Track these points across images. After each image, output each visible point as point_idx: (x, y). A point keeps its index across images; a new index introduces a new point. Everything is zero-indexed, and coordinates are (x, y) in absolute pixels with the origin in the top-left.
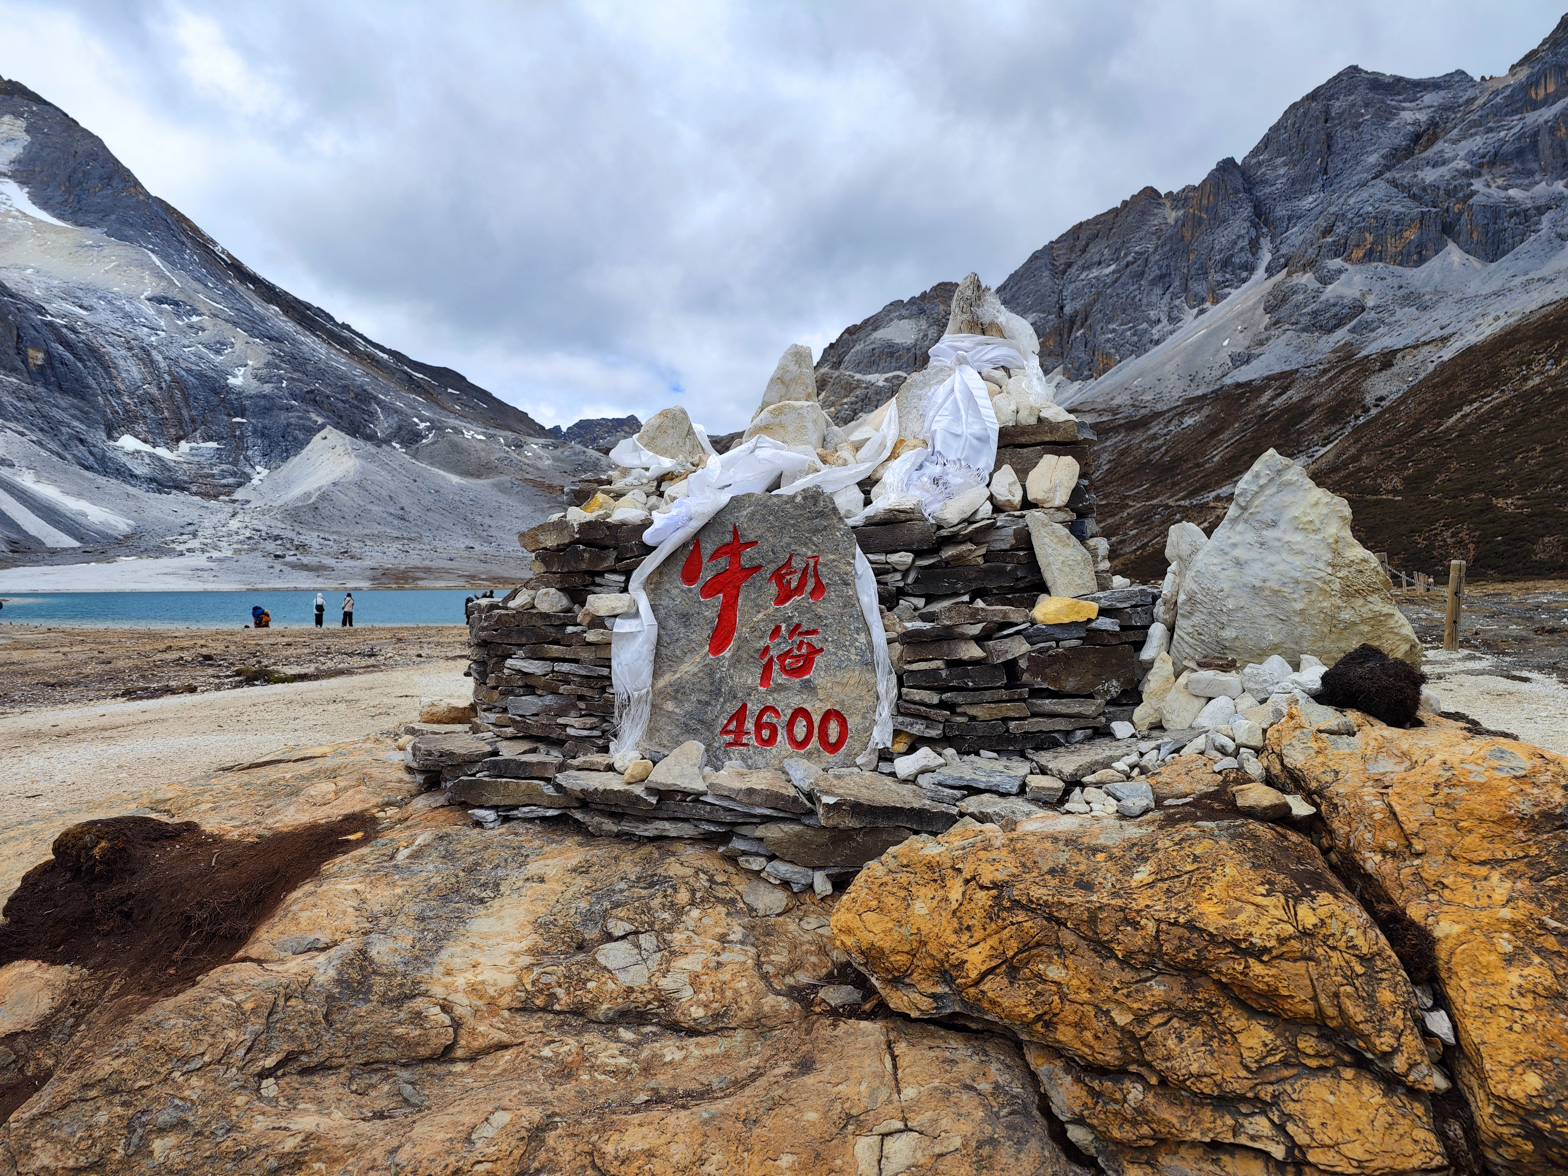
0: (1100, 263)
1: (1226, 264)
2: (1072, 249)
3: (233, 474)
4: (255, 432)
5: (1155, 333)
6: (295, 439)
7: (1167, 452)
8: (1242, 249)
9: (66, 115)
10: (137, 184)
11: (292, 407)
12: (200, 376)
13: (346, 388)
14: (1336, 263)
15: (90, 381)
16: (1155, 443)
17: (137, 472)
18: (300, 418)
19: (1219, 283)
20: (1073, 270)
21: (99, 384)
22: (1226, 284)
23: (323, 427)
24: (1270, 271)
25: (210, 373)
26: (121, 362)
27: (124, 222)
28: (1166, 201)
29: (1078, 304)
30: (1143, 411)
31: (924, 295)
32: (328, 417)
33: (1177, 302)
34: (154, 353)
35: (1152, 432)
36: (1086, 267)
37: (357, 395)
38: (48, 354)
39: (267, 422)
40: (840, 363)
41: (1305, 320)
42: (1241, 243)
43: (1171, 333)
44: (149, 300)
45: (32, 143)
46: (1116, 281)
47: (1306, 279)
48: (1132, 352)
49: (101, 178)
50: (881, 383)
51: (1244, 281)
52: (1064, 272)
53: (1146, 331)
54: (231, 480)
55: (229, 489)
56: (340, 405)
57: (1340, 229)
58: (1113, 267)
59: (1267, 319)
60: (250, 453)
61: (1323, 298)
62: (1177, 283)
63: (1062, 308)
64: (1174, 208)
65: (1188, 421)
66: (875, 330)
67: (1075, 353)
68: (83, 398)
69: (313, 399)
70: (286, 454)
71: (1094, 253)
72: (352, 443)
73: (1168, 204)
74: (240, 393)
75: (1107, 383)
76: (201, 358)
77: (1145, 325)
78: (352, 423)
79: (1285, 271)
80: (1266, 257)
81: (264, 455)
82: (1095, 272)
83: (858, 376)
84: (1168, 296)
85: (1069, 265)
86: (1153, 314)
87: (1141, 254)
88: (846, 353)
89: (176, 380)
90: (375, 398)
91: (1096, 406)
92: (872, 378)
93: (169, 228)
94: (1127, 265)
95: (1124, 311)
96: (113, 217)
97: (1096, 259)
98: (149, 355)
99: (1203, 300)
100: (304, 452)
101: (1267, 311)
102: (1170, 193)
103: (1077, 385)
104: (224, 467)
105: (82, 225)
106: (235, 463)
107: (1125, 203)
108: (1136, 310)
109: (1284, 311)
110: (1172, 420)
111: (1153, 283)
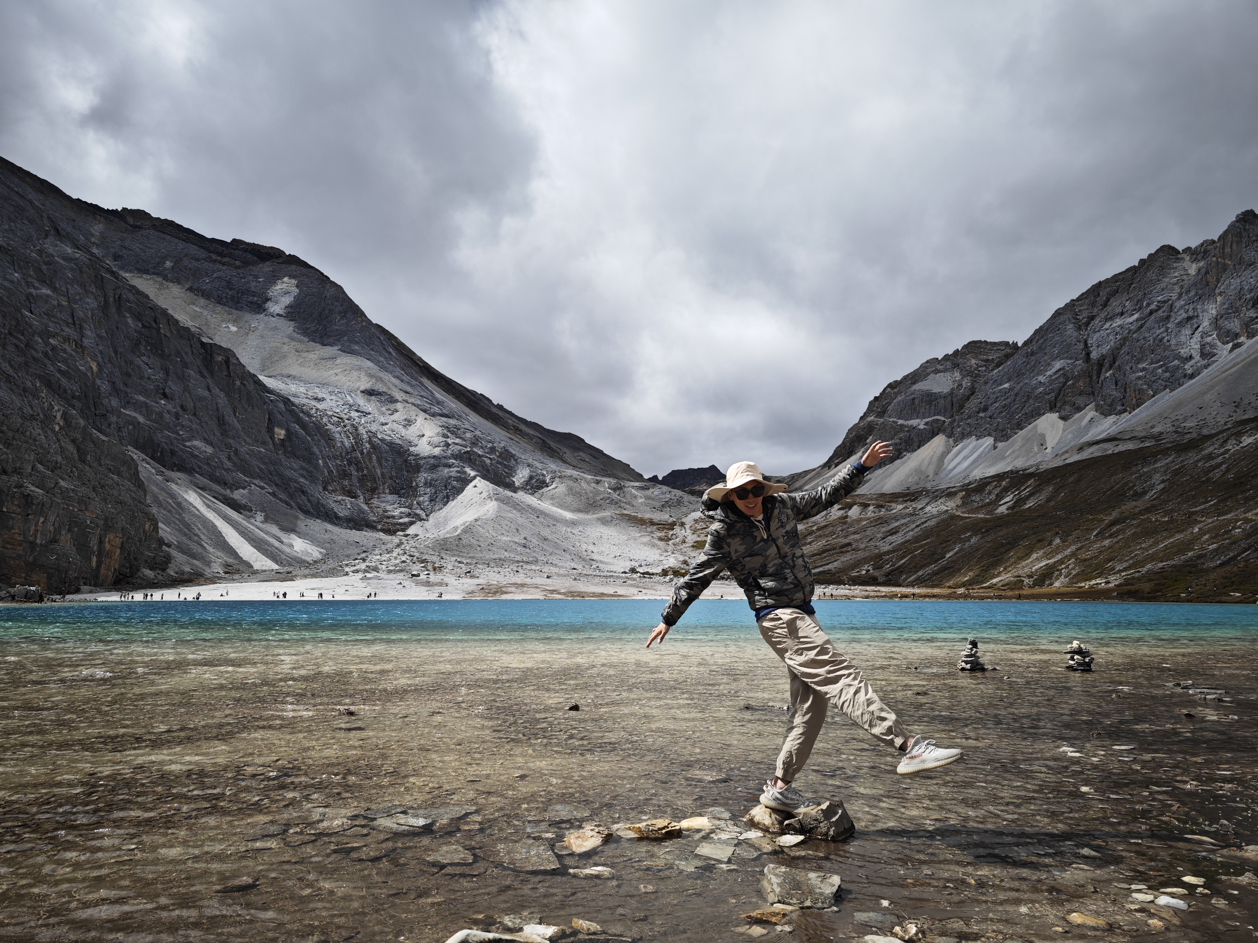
0: (1122, 314)
1: (1256, 302)
2: (1093, 305)
3: (409, 515)
4: (426, 484)
5: (1189, 368)
6: (453, 487)
7: (1228, 470)
9: (322, 274)
10: (363, 314)
11: (453, 464)
12: (391, 444)
13: (493, 450)
15: (315, 450)
16: (1213, 462)
17: (341, 515)
18: (458, 472)
20: (1097, 321)
21: (321, 452)
23: (474, 478)
25: (398, 441)
26: (338, 436)
27: (352, 341)
28: (1184, 256)
29: (1105, 349)
30: (1188, 436)
31: (956, 352)
32: (478, 471)
33: (1209, 339)
34: (360, 428)
35: (1207, 452)
36: (1110, 318)
37: (501, 453)
38: (287, 430)
39: (434, 476)
40: (884, 412)
43: (1206, 367)
44: (362, 392)
45: (299, 294)
46: (1141, 327)
48: (1165, 387)
49: (340, 313)
50: (922, 427)
52: (1087, 324)
53: (1178, 367)
54: (406, 520)
55: (405, 527)
56: (488, 461)
58: (1136, 316)
60: (421, 499)
62: (1205, 323)
63: (1088, 354)
64: (1196, 260)
66: (914, 383)
67: (1106, 391)
68: (310, 462)
69: (468, 458)
70: (447, 499)
71: (1115, 305)
72: (494, 489)
73: (1188, 258)
74: (417, 455)
75: (1144, 414)
76: (393, 431)
77: (1176, 362)
78: (496, 474)
81: (431, 501)
82: (1118, 322)
83: (900, 422)
84: (1197, 335)
85: (1092, 318)
86: (1183, 352)
87: (1165, 302)
88: (890, 403)
89: (374, 447)
90: (513, 456)
91: (1136, 434)
92: (914, 422)
93: (382, 343)
94: (1151, 313)
95: (1153, 352)
96: (346, 338)
97: (1119, 310)
98: (357, 430)
99: (1237, 336)
100: (460, 497)
102: (1189, 249)
103: (1112, 419)
104: (403, 510)
105: (325, 345)
106: (410, 507)
107: (1142, 262)
108: (1164, 350)
110: (1225, 442)
111: (1180, 324)
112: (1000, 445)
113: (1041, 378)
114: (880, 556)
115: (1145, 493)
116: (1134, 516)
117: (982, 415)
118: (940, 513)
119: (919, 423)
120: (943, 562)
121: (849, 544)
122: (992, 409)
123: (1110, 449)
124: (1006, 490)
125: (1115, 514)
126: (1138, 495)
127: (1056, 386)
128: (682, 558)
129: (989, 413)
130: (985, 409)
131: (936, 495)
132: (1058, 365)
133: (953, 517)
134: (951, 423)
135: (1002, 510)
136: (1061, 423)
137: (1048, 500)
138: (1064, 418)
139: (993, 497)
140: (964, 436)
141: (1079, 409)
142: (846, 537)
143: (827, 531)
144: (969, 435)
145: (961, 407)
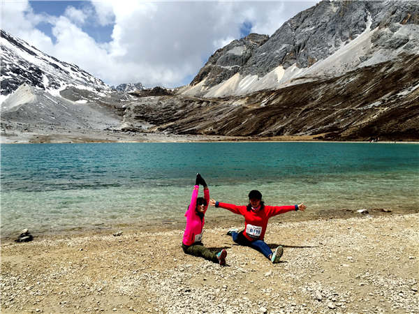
0: (309, 26)
1: (356, 25)
2: (298, 21)
5: (330, 50)
6: (11, 86)
7: (345, 91)
8: (362, 20)
11: (11, 75)
14: (398, 24)
16: (340, 88)
18: (13, 79)
19: (353, 32)
20: (299, 29)
22: (355, 32)
23: (23, 83)
24: (372, 28)
29: (301, 41)
30: (330, 77)
31: (245, 38)
33: (338, 39)
35: (337, 84)
36: (304, 28)
40: (215, 62)
41: (387, 45)
42: (361, 18)
43: (336, 50)
46: (315, 32)
47: (386, 30)
48: (322, 57)
50: (230, 69)
51: (363, 31)
52: (296, 29)
53: (326, 50)
57: (399, 12)
58: (314, 28)
59: (372, 45)
61: (393, 37)
62: (337, 33)
63: (295, 43)
64: (336, 6)
65: (351, 80)
66: (228, 50)
67: (300, 58)
71: (306, 22)
73: (333, 5)
75: (314, 68)
77: (326, 48)
79: (377, 28)
80: (370, 23)
82: (307, 29)
83: (222, 67)
84: (334, 37)
85: (298, 27)
86: (329, 44)
87: (324, 22)
88: (218, 58)
90: (42, 72)
91: (311, 76)
92: (227, 67)
94: (319, 27)
95: (318, 43)
97: (307, 24)
99: (347, 39)
101: (372, 41)
103: (302, 69)
107: (317, 5)
108: (323, 43)
109: (379, 41)
110: (344, 80)
111: (329, 33)
112: (261, 79)
113: (277, 51)
114: (216, 123)
115: (315, 99)
116: (312, 108)
117: (254, 65)
118: (238, 106)
119: (229, 68)
120: (241, 126)
121: (202, 118)
122: (258, 64)
123: (302, 81)
124: (264, 97)
125: (306, 107)
126: (313, 100)
127: (283, 55)
128: (130, 124)
129: (257, 65)
130: (255, 63)
131: (237, 98)
132: (284, 46)
133: (244, 108)
134: (242, 69)
135: (263, 105)
136: (284, 70)
137: (280, 101)
138: (284, 68)
139: (259, 99)
140: (247, 74)
141: (291, 65)
142: (201, 115)
143: (193, 112)
144: (249, 73)
145: (246, 62)
